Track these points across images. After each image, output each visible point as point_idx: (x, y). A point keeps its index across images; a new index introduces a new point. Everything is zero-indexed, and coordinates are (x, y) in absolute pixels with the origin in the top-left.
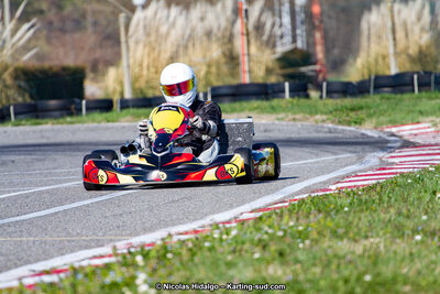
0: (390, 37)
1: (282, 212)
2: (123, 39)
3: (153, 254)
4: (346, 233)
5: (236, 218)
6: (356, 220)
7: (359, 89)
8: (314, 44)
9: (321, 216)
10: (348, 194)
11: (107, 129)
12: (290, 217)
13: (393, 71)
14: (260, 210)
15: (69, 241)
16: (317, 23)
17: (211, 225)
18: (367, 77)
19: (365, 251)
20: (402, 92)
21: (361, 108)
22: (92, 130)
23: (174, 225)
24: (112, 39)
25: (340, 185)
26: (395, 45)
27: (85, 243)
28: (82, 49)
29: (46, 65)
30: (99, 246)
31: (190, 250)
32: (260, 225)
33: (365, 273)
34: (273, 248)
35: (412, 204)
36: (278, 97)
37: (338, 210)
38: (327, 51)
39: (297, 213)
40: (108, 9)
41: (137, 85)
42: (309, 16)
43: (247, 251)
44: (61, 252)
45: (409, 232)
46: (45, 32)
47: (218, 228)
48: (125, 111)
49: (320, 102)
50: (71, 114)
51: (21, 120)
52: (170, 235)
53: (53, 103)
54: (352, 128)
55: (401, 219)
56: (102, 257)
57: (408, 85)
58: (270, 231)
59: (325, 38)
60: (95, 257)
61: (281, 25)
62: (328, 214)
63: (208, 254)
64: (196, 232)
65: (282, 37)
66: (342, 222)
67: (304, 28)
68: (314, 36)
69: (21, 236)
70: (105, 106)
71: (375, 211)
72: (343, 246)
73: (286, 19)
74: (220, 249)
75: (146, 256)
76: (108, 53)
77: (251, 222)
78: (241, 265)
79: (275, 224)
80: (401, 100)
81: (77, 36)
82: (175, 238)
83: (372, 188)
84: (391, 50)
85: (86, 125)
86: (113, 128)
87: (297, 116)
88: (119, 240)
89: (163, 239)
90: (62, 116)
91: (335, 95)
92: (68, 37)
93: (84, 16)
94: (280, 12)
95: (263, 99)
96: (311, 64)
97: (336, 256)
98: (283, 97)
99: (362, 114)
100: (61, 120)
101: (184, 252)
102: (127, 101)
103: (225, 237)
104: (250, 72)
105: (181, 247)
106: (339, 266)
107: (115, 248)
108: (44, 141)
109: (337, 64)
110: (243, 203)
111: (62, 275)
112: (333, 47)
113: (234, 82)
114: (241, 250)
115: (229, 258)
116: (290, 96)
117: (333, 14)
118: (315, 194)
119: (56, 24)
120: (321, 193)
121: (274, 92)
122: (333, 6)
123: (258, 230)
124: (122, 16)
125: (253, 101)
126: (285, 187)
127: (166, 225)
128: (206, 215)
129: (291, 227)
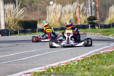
1: (89, 58)
2: (47, 13)
3: (55, 69)
4: (105, 64)
5: (77, 60)
6: (108, 60)
7: (108, 26)
8: (97, 15)
9: (99, 59)
10: (106, 54)
12: (91, 59)
14: (83, 57)
15: (33, 65)
16: (97, 9)
17: (70, 61)
18: (110, 23)
19: (110, 68)
21: (109, 31)
23: (61, 61)
24: (44, 13)
25: (103, 51)
27: (37, 66)
28: (37, 15)
29: (27, 20)
30: (41, 67)
31: (65, 68)
32: (83, 61)
33: (110, 74)
34: (86, 67)
37: (103, 58)
38: (100, 16)
39: (93, 58)
40: (43, 5)
42: (96, 8)
43: (80, 68)
44: (31, 68)
46: (27, 11)
47: (72, 62)
49: (98, 30)
50: (34, 32)
51: (21, 34)
52: (60, 64)
53: (29, 29)
54: (106, 37)
56: (42, 69)
58: (86, 63)
59: (99, 13)
60: (40, 70)
61: (88, 10)
62: (100, 59)
63: (69, 69)
64: (66, 63)
65: (88, 13)
66: (104, 61)
67: (94, 10)
68: (97, 13)
69: (21, 64)
71: (113, 58)
72: (105, 67)
73: (90, 8)
74: (73, 68)
75: (53, 69)
76: (43, 17)
78: (78, 72)
79: (87, 61)
81: (35, 12)
83: (112, 52)
87: (92, 33)
88: (46, 65)
89: (58, 65)
90: (31, 33)
91: (102, 28)
92: (33, 12)
93: (37, 7)
94: (88, 6)
95: (83, 29)
96: (96, 20)
97: (103, 70)
98: (89, 28)
99: (109, 33)
100: (31, 34)
101: (63, 68)
103: (74, 64)
104: (80, 22)
105: (63, 67)
106: (103, 72)
107: (45, 67)
108: (27, 39)
109: (103, 20)
110: (78, 55)
111: (32, 74)
112: (102, 16)
114: (78, 68)
115: (75, 70)
116: (90, 28)
117: (101, 7)
118: (97, 53)
119: (30, 9)
120: (98, 53)
121: (86, 27)
122: (102, 5)
123: (82, 63)
124: (47, 7)
125: (81, 29)
126: (89, 51)
127: (59, 61)
128: (69, 59)
129: (91, 62)
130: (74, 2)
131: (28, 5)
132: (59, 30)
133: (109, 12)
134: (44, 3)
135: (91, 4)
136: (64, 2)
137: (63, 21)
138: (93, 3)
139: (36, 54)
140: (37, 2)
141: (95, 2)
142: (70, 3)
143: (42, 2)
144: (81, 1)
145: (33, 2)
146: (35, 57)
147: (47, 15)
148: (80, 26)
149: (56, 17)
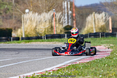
0: (94, 23)
1: (64, 68)
2: (23, 21)
4: (81, 74)
5: (52, 70)
6: (84, 71)
7: (85, 36)
8: (73, 24)
9: (75, 70)
10: (82, 64)
11: (18, 45)
12: (67, 70)
13: (94, 32)
14: (58, 68)
15: (8, 74)
16: (74, 18)
17: (45, 71)
20: (97, 37)
22: (14, 45)
23: (35, 71)
24: (20, 21)
25: (80, 62)
26: (95, 25)
27: (12, 75)
28: (12, 23)
29: (2, 28)
30: (15, 76)
32: (58, 72)
35: (99, 67)
36: (63, 38)
37: (79, 68)
39: (68, 69)
40: (19, 13)
41: (26, 34)
42: (72, 17)
45: (98, 75)
46: (2, 19)
47: (47, 72)
48: (23, 41)
50: (8, 41)
52: (35, 74)
53: (4, 38)
55: (96, 71)
57: (98, 35)
58: (61, 73)
59: (76, 22)
62: (77, 69)
64: (41, 73)
65: (65, 22)
66: (80, 71)
67: (71, 20)
68: (73, 22)
70: (17, 39)
71: (89, 69)
73: (66, 17)
76: (18, 25)
77: (56, 71)
79: (63, 71)
80: (96, 39)
81: (10, 20)
82: (36, 75)
83: (88, 63)
84: (94, 26)
85: (12, 44)
86: (19, 45)
88: (21, 75)
89: (33, 75)
90: (6, 41)
92: (8, 21)
93: (12, 14)
94: (65, 15)
95: (59, 38)
98: (65, 38)
100: (6, 42)
102: (23, 38)
103: (49, 74)
104: (56, 31)
105: (37, 77)
107: (20, 77)
108: (1, 48)
110: (54, 66)
112: (78, 25)
113: (52, 34)
116: (67, 38)
117: (78, 16)
118: (73, 64)
119: (5, 17)
120: (75, 64)
121: (62, 37)
122: (79, 14)
123: (58, 73)
124: (22, 15)
125: (57, 39)
126: (65, 62)
127: (33, 71)
128: (44, 69)
129: (67, 72)
130: (50, 10)
131: (3, 13)
132: (34, 39)
133: (86, 21)
134: (19, 11)
135: (68, 13)
136: (40, 10)
137: (39, 29)
138: (70, 12)
139: (11, 63)
140: (12, 10)
141: (72, 10)
142: (46, 12)
143: (18, 9)
144: (57, 10)
145: (8, 10)
146: (10, 66)
147: (23, 23)
148: (56, 36)
149: (32, 25)
